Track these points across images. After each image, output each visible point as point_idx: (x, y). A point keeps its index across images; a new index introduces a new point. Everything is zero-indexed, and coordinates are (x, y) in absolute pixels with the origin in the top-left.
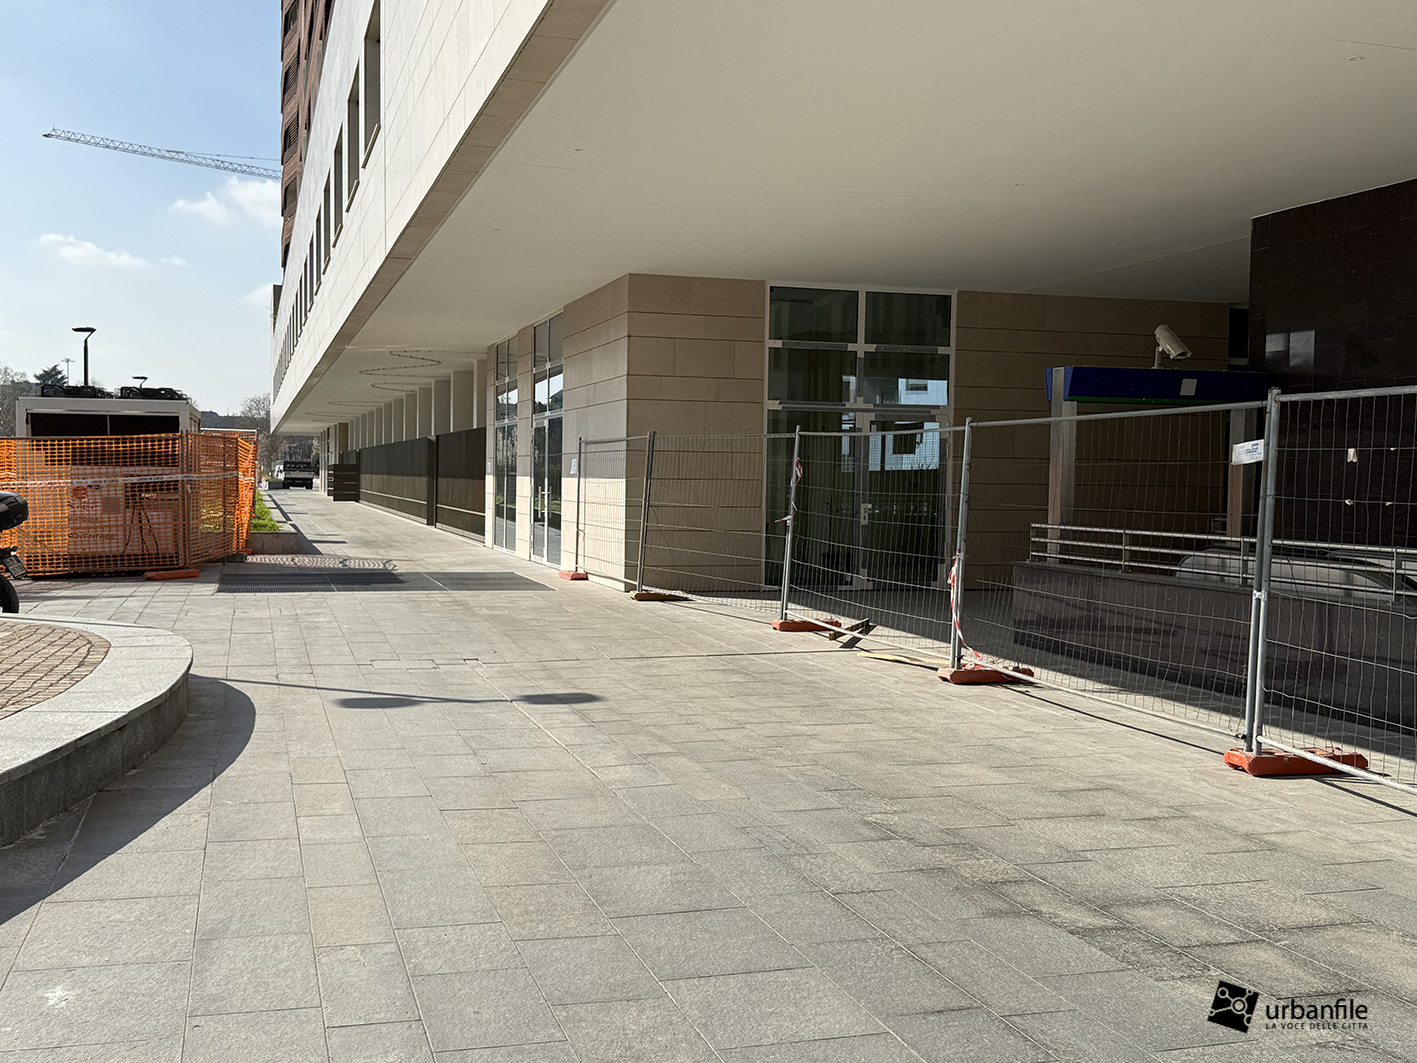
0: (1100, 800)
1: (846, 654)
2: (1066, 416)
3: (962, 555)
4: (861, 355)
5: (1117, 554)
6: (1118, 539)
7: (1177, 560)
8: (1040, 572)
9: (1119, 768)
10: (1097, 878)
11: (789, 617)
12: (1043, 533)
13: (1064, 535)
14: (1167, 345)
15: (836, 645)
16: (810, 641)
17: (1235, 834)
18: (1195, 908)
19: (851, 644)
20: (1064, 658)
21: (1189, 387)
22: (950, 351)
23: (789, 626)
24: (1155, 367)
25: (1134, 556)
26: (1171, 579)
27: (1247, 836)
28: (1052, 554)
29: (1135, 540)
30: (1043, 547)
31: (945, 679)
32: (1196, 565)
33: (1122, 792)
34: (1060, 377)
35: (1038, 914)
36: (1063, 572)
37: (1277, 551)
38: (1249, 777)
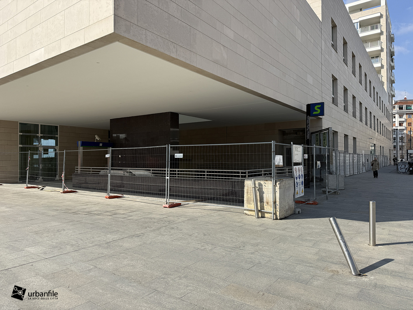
0: (88, 204)
1: (42, 191)
2: (81, 150)
3: (64, 172)
4: (40, 136)
5: (90, 171)
6: (90, 169)
7: (100, 171)
8: (77, 175)
9: (90, 200)
10: (88, 210)
11: (28, 186)
12: (77, 168)
13: (81, 168)
14: (97, 138)
15: (39, 190)
16: (33, 190)
17: (105, 204)
18: (100, 211)
19: (42, 189)
20: (82, 188)
21: (101, 145)
22: (58, 136)
23: (28, 188)
24: (95, 141)
25: (93, 171)
26: (98, 174)
27: (107, 204)
28: (79, 172)
29: (93, 169)
30: (77, 171)
31: (61, 193)
32: (102, 172)
33: (91, 202)
34: (80, 143)
35: (80, 214)
36: (81, 175)
37: (112, 169)
38: (108, 199)
